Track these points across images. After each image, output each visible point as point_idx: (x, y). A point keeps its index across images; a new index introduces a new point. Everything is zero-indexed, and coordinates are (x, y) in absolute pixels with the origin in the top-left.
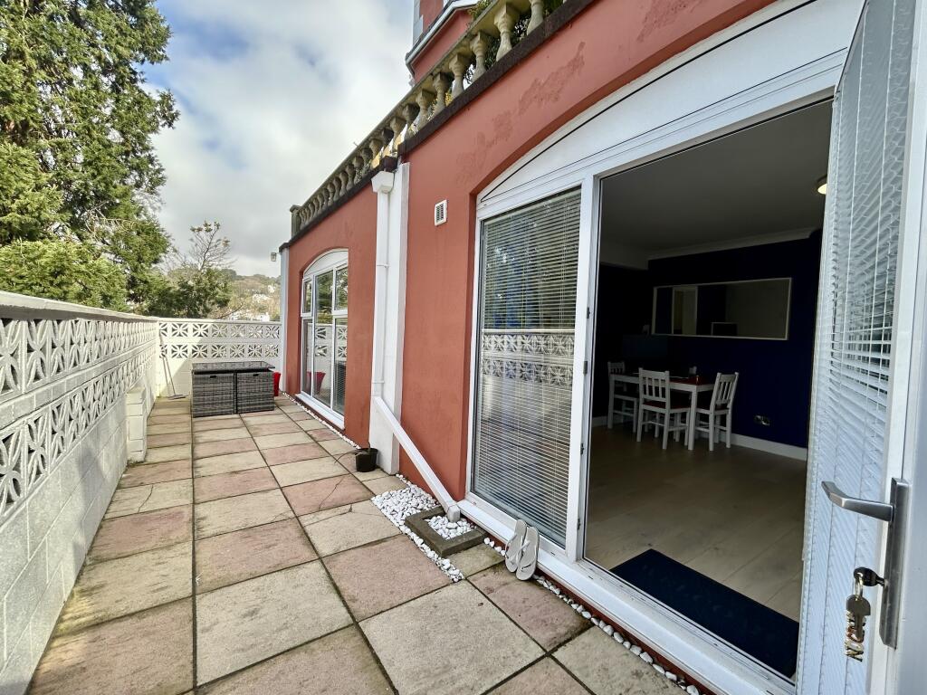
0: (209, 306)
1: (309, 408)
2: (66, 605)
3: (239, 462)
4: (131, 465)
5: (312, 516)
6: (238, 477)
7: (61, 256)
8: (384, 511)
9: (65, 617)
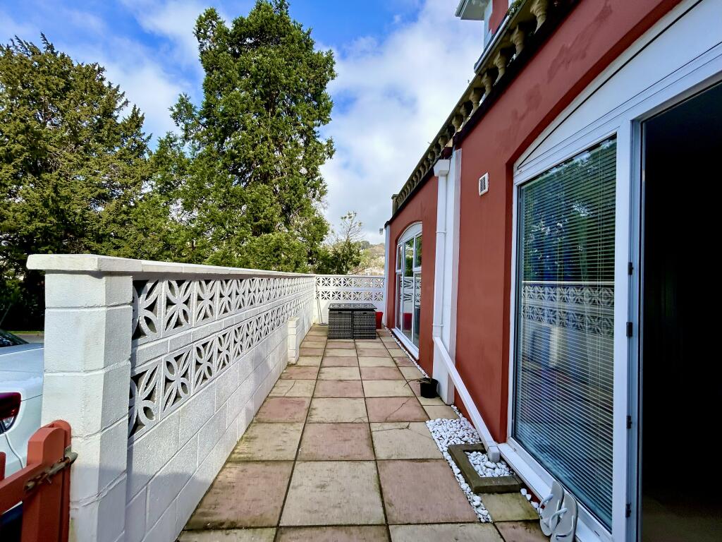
0: (349, 266)
1: (399, 340)
2: (238, 444)
3: (345, 373)
4: (290, 365)
5: (379, 424)
6: (341, 384)
7: (278, 241)
8: (433, 434)
9: (236, 451)
